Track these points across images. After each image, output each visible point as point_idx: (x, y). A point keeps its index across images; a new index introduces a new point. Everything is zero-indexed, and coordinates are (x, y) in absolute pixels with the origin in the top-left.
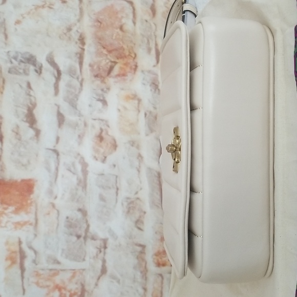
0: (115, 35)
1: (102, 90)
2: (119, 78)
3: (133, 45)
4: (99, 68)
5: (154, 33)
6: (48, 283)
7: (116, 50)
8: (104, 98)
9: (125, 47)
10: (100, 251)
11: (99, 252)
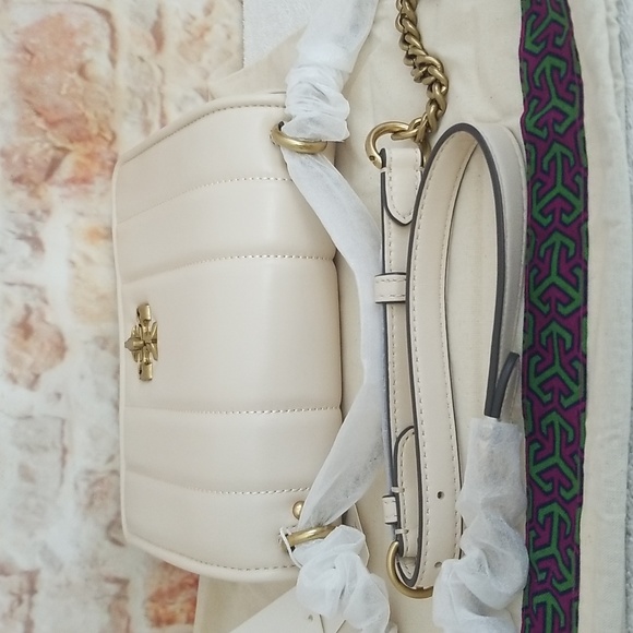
0: (65, 86)
1: (32, 214)
2: (74, 188)
3: (108, 112)
4: (24, 161)
5: (159, 88)
7: (68, 120)
8: (35, 233)
9: (90, 115)
10: (20, 601)
11: (16, 603)
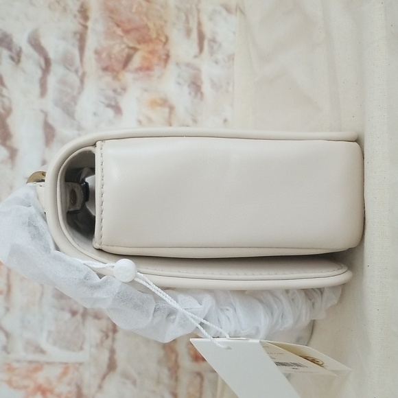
0: (135, 6)
1: (115, 91)
2: (141, 74)
3: (163, 23)
4: (109, 57)
5: (197, 5)
6: (26, 382)
7: (137, 29)
8: (117, 103)
9: (151, 25)
10: (107, 336)
11: (104, 338)
